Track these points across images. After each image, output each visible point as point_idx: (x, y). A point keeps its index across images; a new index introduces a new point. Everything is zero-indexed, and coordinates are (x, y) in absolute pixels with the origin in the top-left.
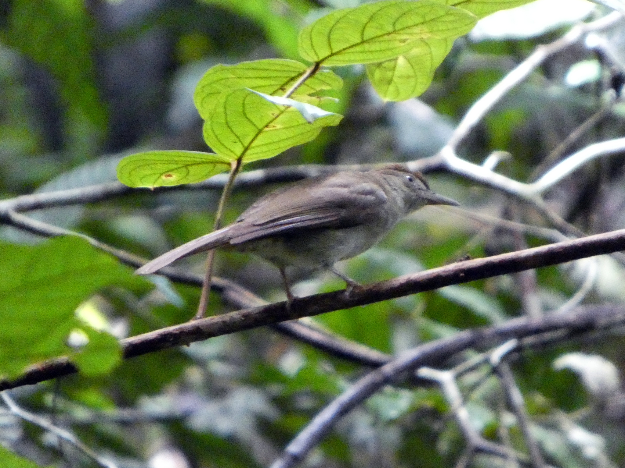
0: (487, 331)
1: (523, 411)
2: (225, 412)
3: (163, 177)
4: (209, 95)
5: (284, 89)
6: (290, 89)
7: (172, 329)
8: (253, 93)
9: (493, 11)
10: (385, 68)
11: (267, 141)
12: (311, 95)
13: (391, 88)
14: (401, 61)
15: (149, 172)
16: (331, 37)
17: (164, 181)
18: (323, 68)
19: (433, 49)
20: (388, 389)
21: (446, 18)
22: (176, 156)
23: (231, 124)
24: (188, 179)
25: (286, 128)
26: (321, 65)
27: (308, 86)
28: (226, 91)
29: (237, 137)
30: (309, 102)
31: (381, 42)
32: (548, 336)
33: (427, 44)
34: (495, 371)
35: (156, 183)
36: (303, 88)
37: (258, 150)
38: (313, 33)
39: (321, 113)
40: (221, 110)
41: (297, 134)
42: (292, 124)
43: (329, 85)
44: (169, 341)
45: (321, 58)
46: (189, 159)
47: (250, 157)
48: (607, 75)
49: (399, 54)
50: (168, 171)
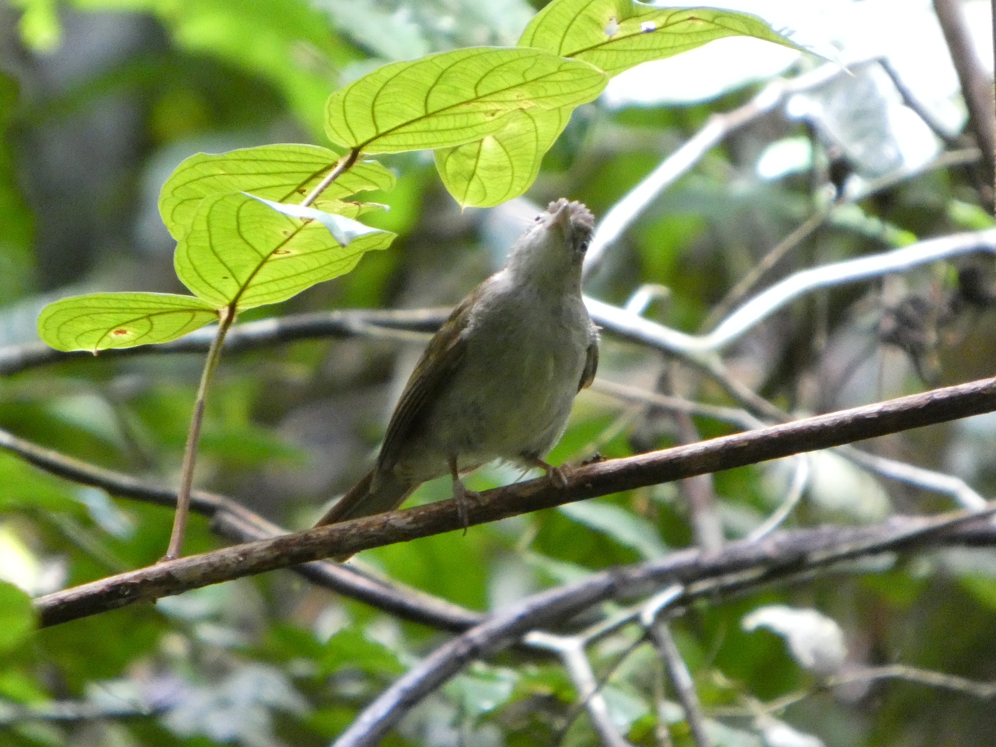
0: (635, 573)
1: (693, 700)
2: (224, 704)
3: (112, 334)
4: (182, 202)
5: (304, 191)
6: (312, 191)
7: (128, 576)
8: (252, 199)
9: (634, 64)
10: (464, 154)
11: (277, 275)
12: (347, 200)
13: (474, 186)
14: (489, 143)
15: (87, 326)
16: (376, 109)
17: (112, 341)
18: (363, 156)
19: (538, 123)
20: (479, 667)
21: (558, 77)
22: (133, 301)
23: (217, 249)
24: (151, 337)
25: (306, 254)
26: (361, 153)
27: (342, 186)
28: (211, 197)
29: (230, 270)
30: (343, 213)
31: (454, 114)
32: (731, 579)
33: (531, 117)
34: (649, 636)
35: (100, 344)
36: (333, 188)
37: (262, 289)
38: (347, 104)
39: (361, 229)
40: (202, 226)
41: (323, 263)
42: (316, 249)
43: (375, 184)
44: (125, 596)
45: (361, 141)
46: (152, 305)
47: (248, 301)
48: (823, 161)
49: (488, 133)
50: (118, 326)
